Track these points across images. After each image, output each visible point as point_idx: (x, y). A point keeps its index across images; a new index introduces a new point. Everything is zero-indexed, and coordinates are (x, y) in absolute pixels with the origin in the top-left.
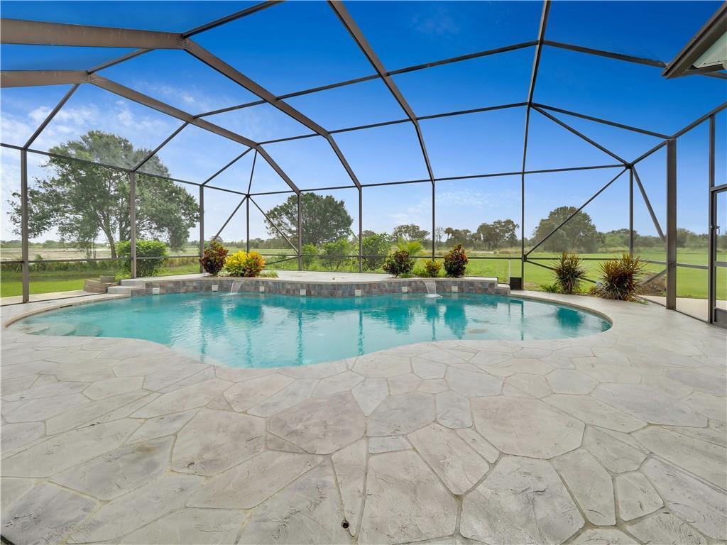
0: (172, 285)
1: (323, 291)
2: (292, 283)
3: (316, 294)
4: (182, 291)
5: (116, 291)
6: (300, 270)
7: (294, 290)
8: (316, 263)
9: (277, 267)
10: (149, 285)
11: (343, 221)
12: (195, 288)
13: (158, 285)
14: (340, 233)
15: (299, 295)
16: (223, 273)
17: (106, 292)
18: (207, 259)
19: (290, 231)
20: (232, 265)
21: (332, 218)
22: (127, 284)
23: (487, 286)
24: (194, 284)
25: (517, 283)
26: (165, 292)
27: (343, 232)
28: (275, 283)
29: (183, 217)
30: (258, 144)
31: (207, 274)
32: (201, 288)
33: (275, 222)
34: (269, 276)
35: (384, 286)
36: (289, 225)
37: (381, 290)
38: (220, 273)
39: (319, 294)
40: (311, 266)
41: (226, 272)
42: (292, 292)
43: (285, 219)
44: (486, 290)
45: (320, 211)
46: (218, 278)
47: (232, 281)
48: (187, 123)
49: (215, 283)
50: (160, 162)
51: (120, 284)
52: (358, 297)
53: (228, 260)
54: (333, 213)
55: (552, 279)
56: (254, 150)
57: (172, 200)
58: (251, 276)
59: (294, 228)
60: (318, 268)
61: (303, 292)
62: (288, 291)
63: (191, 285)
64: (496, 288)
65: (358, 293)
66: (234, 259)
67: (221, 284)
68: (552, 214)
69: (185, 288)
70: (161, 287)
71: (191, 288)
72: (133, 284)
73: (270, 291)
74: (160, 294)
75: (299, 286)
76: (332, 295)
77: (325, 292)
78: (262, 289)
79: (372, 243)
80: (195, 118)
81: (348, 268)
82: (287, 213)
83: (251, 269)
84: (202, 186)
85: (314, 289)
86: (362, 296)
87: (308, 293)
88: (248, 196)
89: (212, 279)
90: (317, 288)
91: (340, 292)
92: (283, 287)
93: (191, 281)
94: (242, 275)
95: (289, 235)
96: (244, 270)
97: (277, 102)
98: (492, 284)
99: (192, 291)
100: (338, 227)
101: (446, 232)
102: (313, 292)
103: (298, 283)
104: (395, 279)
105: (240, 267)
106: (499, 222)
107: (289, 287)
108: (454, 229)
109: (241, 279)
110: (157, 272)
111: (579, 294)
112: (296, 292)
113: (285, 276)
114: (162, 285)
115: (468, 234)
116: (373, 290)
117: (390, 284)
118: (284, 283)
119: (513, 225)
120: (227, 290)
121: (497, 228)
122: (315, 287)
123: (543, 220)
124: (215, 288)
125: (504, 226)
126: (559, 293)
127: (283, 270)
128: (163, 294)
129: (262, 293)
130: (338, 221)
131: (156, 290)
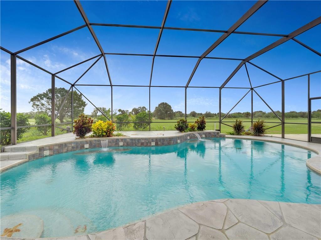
0: (57, 147)
1: (164, 142)
2: (145, 139)
3: (161, 144)
10: (41, 149)
12: (73, 147)
13: (48, 148)
15: (150, 146)
20: (97, 129)
24: (73, 145)
26: (52, 153)
28: (132, 139)
30: (105, 54)
32: (77, 147)
39: (163, 144)
42: (145, 144)
44: (215, 136)
47: (99, 140)
49: (87, 143)
53: (94, 126)
61: (153, 144)
62: (142, 144)
63: (70, 145)
66: (98, 125)
67: (90, 143)
68: (159, 105)
69: (66, 148)
70: (50, 149)
71: (70, 148)
73: (128, 145)
74: (50, 155)
75: (151, 140)
76: (169, 144)
77: (166, 142)
78: (121, 144)
87: (157, 144)
90: (162, 141)
91: (172, 142)
92: (138, 141)
93: (71, 143)
94: (105, 136)
96: (106, 132)
98: (218, 133)
99: (71, 151)
101: (119, 111)
102: (159, 143)
103: (150, 138)
105: (103, 131)
107: (143, 141)
108: (122, 110)
112: (148, 144)
115: (128, 112)
116: (182, 139)
119: (145, 109)
120: (95, 146)
121: (139, 110)
122: (160, 140)
123: (156, 107)
124: (86, 146)
125: (142, 109)
128: (51, 155)
129: (122, 146)
131: (47, 153)
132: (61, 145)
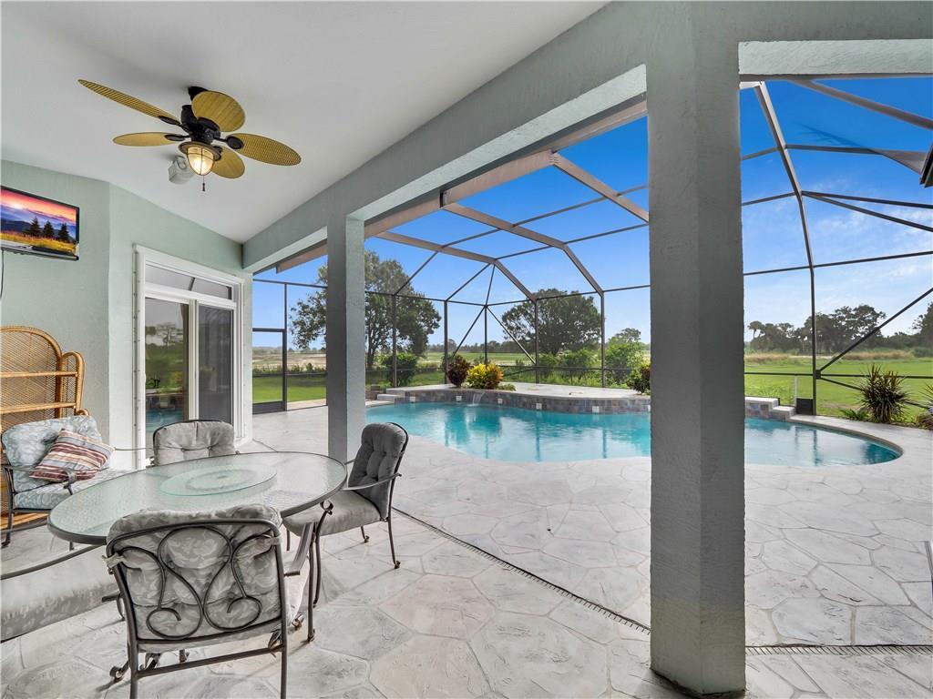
0: (424, 395)
1: (558, 406)
2: (529, 397)
3: (552, 409)
4: (432, 400)
5: (383, 399)
6: (537, 382)
7: (530, 404)
8: (556, 375)
9: (514, 379)
10: (408, 394)
11: (591, 321)
12: (443, 397)
13: (414, 394)
14: (589, 335)
15: (535, 409)
16: (466, 384)
17: (376, 399)
18: (452, 372)
19: (529, 334)
20: (474, 377)
21: (578, 318)
22: (391, 392)
23: (759, 408)
24: (442, 394)
25: (806, 407)
26: (419, 400)
27: (593, 334)
28: (512, 395)
29: (422, 324)
30: (496, 259)
31: (452, 385)
32: (447, 398)
33: (513, 324)
34: (507, 389)
35: (626, 404)
36: (528, 327)
37: (622, 408)
38: (463, 384)
39: (555, 409)
40: (549, 379)
41: (468, 384)
42: (528, 405)
43: (523, 320)
44: (757, 413)
45: (564, 310)
46: (462, 389)
47: (474, 393)
48: (437, 252)
49: (459, 394)
50: (403, 271)
51: (385, 393)
52: (595, 414)
53: (470, 372)
54: (580, 312)
55: (857, 403)
56: (492, 266)
57: (412, 307)
58: (489, 388)
59: (533, 331)
60: (558, 379)
61: (539, 406)
62: (524, 404)
63: (439, 395)
64: (770, 410)
65: (596, 409)
66: (475, 371)
67: (463, 394)
69: (435, 397)
70: (416, 396)
71: (439, 398)
72: (395, 392)
73: (508, 404)
74: (416, 402)
75: (535, 400)
76: (567, 411)
77: (561, 407)
78: (500, 401)
79: (619, 353)
80: (444, 247)
81: (589, 381)
82: (526, 314)
83: (490, 381)
84: (446, 302)
85: (550, 403)
86: (600, 413)
87: (544, 408)
88: (486, 307)
89: (455, 390)
90: (553, 402)
91: (576, 408)
92: (520, 399)
93: (439, 391)
94: (482, 387)
95: (528, 338)
96: (484, 382)
97: (514, 228)
98: (765, 406)
99: (440, 401)
100: (585, 328)
102: (548, 406)
103: (534, 396)
104: (640, 397)
105: (480, 380)
106: (845, 311)
107: (525, 400)
108: (764, 323)
109: (480, 391)
110: (410, 382)
111: (901, 424)
112: (533, 406)
113: (522, 388)
114: (417, 394)
115: (789, 329)
116: (613, 407)
117: (633, 401)
118: (521, 396)
119: (874, 313)
120: (470, 401)
121: (842, 319)
124: (459, 398)
125: (854, 316)
126: (867, 421)
127: (520, 381)
128: (418, 402)
129: (501, 405)
130: (585, 321)
131: (413, 399)
132: (429, 393)
